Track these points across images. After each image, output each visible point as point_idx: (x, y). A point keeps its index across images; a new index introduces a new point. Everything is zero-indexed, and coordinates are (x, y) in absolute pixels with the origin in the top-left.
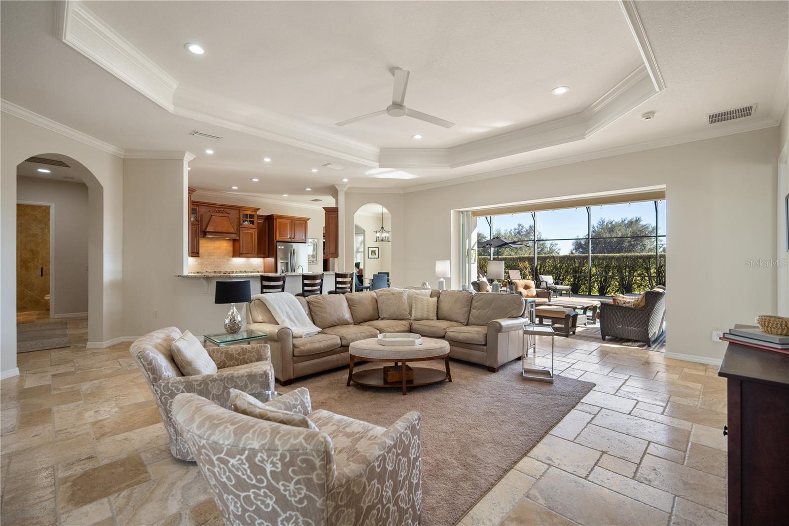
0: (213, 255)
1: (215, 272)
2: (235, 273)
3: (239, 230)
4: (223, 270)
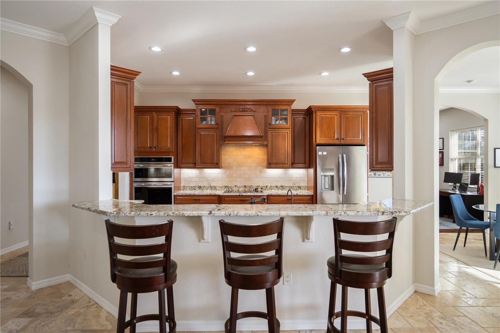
3: (266, 132)
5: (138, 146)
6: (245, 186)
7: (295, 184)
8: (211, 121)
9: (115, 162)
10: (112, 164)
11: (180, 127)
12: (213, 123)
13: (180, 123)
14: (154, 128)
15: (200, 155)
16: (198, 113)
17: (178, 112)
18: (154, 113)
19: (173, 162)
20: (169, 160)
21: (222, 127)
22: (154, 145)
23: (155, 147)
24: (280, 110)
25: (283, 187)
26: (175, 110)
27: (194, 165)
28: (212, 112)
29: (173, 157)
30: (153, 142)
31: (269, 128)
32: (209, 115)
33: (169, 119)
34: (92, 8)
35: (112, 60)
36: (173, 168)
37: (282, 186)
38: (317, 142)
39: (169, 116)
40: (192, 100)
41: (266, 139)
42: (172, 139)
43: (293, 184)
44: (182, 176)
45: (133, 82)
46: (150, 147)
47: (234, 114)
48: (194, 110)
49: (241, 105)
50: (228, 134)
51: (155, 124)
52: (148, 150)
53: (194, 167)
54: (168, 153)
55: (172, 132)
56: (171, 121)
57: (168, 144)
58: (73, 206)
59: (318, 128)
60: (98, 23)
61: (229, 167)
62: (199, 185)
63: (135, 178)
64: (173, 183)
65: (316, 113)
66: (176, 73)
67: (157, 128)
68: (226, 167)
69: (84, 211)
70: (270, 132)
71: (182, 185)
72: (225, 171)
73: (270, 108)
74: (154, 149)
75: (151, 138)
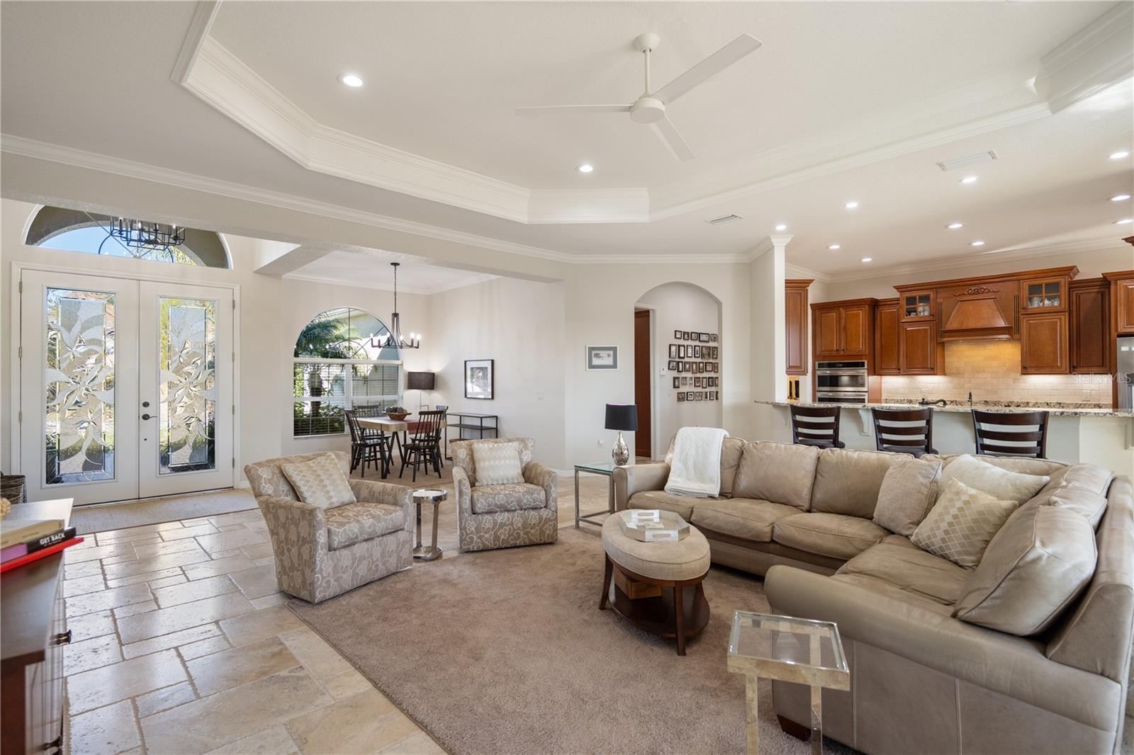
0: (983, 372)
1: (986, 402)
2: (1034, 406)
3: (1017, 322)
4: (1005, 398)
5: (823, 349)
6: (985, 401)
7: (1089, 401)
8: (923, 310)
9: (790, 366)
10: (787, 368)
11: (878, 322)
12: (926, 314)
13: (879, 317)
14: (842, 326)
15: (906, 357)
16: (903, 302)
17: (874, 305)
18: (841, 309)
19: (866, 367)
20: (862, 365)
21: (941, 319)
22: (842, 348)
23: (843, 350)
24: (1044, 285)
25: (1062, 405)
26: (869, 303)
27: (898, 372)
28: (925, 299)
29: (866, 362)
30: (840, 343)
31: (1023, 314)
32: (921, 304)
33: (862, 315)
34: (769, 237)
35: (786, 274)
36: (866, 374)
37: (1060, 404)
38: (1119, 331)
39: (861, 311)
40: (894, 287)
41: (1018, 331)
42: (865, 339)
43: (1083, 401)
44: (883, 386)
45: (807, 290)
46: (837, 350)
47: (958, 298)
48: (898, 299)
49: (971, 285)
50: (950, 326)
51: (843, 321)
52: (834, 353)
53: (898, 374)
54: (860, 356)
55: (865, 331)
56: (864, 317)
57: (861, 345)
58: (755, 402)
59: (1122, 308)
60: (773, 247)
61: (957, 374)
62: (909, 399)
63: (819, 386)
64: (866, 394)
65: (1116, 283)
66: (867, 260)
67: (845, 327)
68: (953, 373)
69: (763, 405)
70: (1025, 320)
71: (883, 398)
72: (951, 379)
73: (1025, 284)
74: (842, 352)
75: (838, 339)
